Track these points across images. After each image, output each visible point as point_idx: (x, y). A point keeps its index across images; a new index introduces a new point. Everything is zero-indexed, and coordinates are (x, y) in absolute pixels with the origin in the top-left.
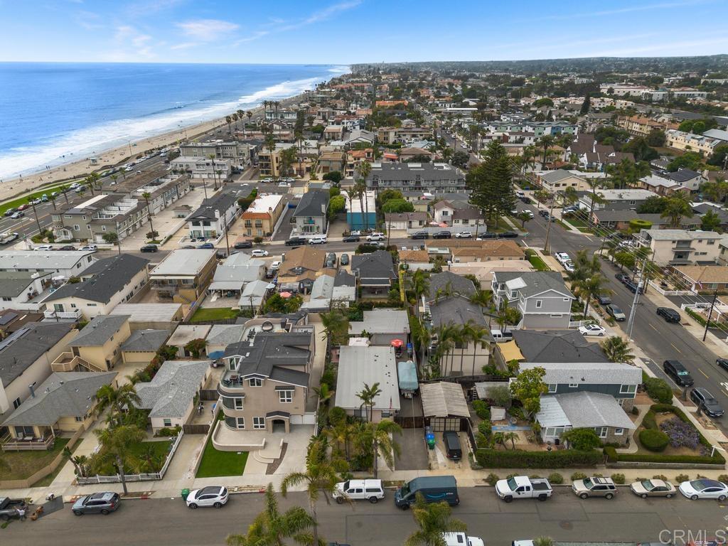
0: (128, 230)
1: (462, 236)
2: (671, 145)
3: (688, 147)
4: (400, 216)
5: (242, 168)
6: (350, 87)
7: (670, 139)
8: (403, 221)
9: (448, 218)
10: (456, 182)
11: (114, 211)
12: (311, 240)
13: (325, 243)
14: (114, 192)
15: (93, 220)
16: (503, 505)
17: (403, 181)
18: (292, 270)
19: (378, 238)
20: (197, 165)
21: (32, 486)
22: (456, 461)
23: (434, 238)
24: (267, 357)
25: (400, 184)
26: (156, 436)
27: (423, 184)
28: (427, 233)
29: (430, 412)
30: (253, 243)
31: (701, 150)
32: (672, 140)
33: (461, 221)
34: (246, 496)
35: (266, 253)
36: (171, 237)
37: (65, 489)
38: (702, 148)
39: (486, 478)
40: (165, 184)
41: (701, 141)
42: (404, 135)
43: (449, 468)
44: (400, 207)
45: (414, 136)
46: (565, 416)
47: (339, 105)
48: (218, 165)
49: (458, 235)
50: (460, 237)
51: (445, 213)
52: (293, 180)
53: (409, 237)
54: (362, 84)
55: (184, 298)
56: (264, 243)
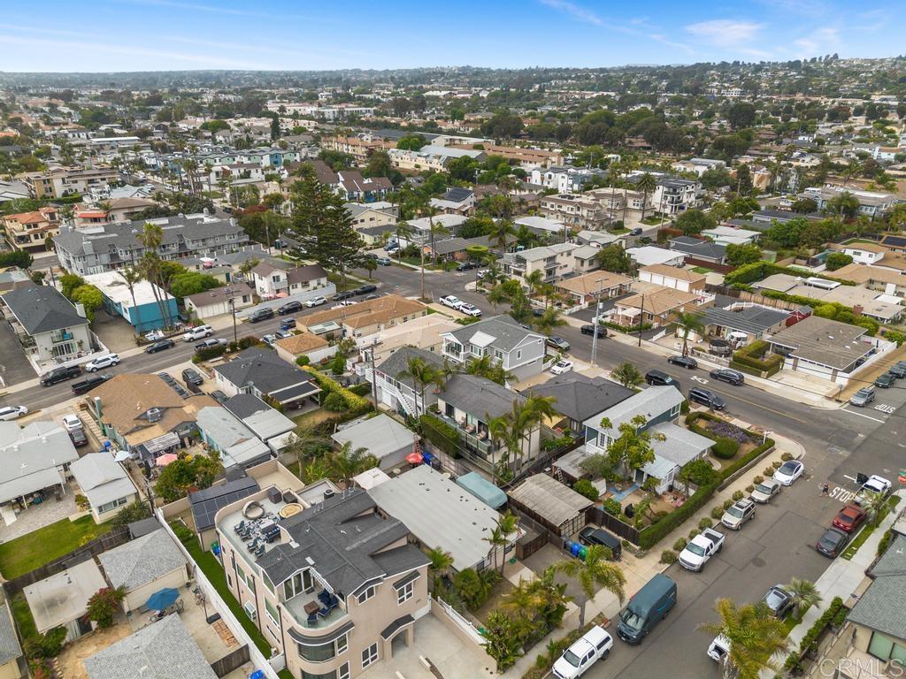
1: (316, 303)
2: (398, 165)
3: (417, 166)
7: (394, 159)
8: (222, 301)
9: (282, 285)
10: (236, 237)
12: (90, 366)
13: (117, 363)
16: (702, 577)
17: (160, 247)
18: (143, 417)
19: (203, 334)
24: (348, 549)
27: (190, 247)
28: (271, 310)
31: (431, 168)
32: (397, 160)
33: (299, 285)
35: (23, 409)
38: (431, 166)
39: (660, 559)
41: (428, 159)
45: (91, 181)
46: (663, 459)
49: (310, 303)
50: (314, 305)
51: (276, 279)
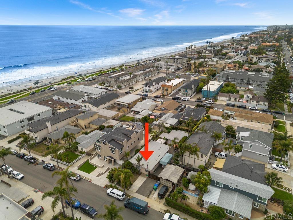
0: (126, 85)
1: (252, 108)
4: (226, 95)
5: (182, 68)
6: (257, 36)
8: (227, 97)
9: (249, 99)
11: (123, 78)
12: (182, 99)
13: (187, 101)
14: (128, 71)
15: (115, 80)
17: (241, 80)
18: (161, 108)
19: (210, 102)
20: (164, 65)
21: (42, 156)
22: (160, 199)
23: (237, 107)
25: (239, 81)
26: (79, 153)
27: (251, 82)
29: (161, 176)
30: (161, 96)
33: (255, 102)
34: (85, 181)
35: (162, 101)
36: (138, 90)
37: (47, 160)
39: (165, 210)
40: (147, 71)
42: (262, 59)
43: (155, 200)
44: (228, 91)
45: (267, 60)
46: (218, 199)
47: (244, 44)
48: (172, 66)
49: (250, 108)
50: (251, 109)
51: (248, 97)
52: (198, 74)
53: (226, 104)
54: (264, 35)
55: (124, 111)
56: (165, 97)
